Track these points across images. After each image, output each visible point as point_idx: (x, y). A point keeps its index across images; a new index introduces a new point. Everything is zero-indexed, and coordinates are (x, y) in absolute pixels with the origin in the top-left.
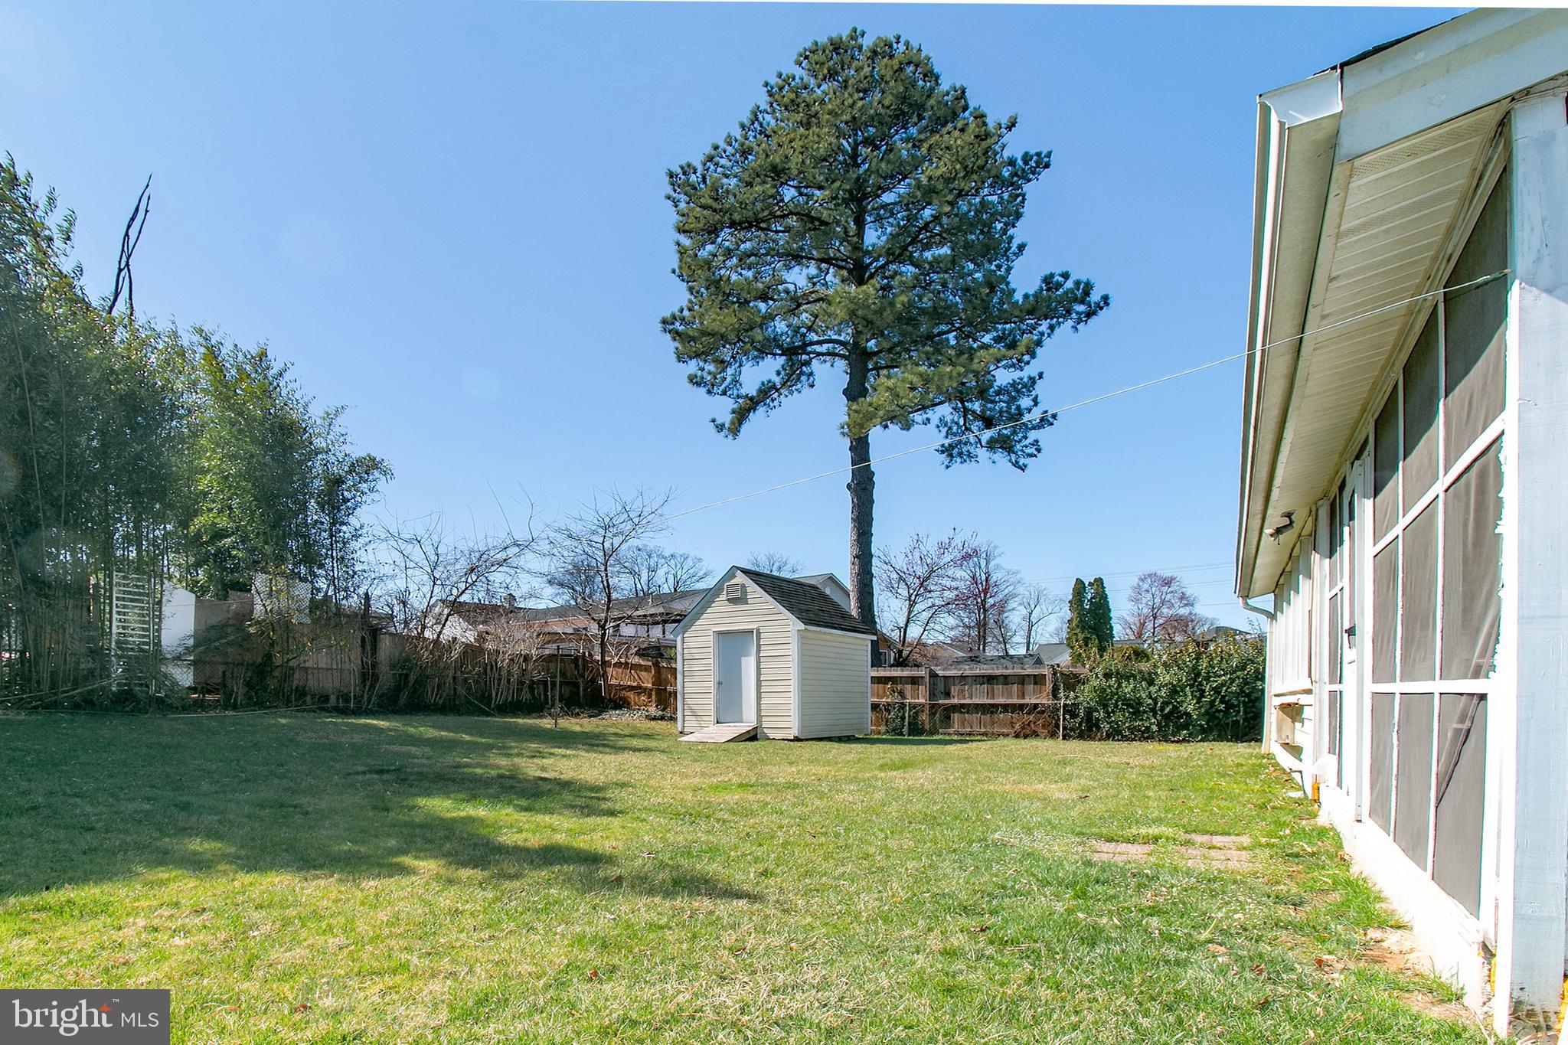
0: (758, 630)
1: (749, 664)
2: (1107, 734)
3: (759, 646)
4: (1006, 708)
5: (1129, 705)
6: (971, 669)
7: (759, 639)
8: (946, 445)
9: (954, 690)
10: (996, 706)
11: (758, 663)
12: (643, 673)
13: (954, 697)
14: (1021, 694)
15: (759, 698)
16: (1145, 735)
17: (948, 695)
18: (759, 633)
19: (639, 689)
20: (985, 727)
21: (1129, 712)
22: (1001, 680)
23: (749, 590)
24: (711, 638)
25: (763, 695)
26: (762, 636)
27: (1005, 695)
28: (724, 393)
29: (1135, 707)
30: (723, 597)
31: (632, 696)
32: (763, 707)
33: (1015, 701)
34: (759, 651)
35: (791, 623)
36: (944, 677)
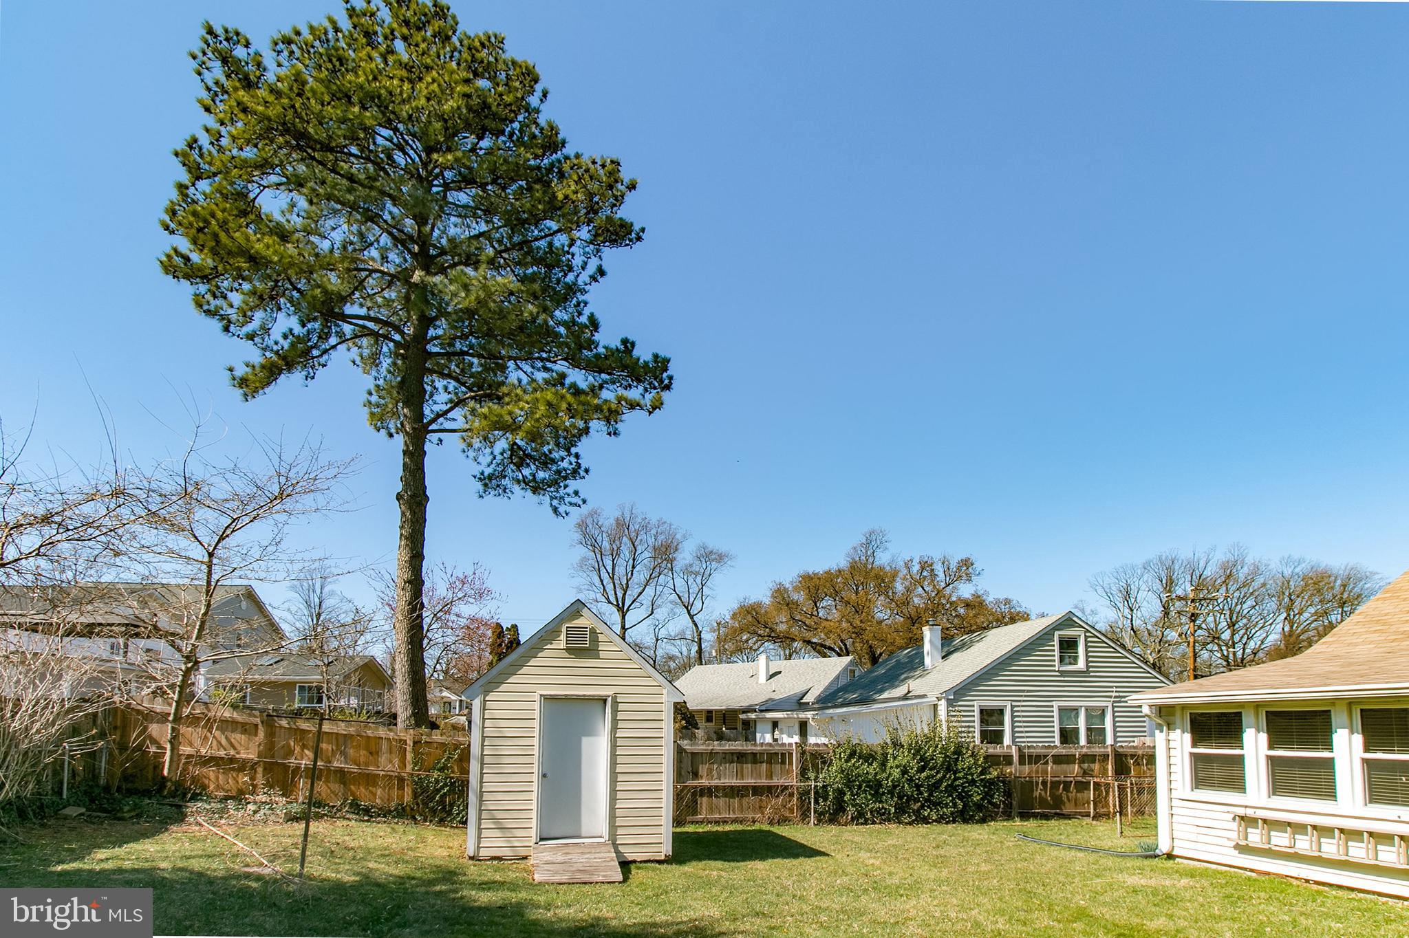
0: (614, 698)
1: (596, 750)
2: (852, 818)
3: (615, 721)
4: (757, 791)
5: (871, 787)
6: (720, 745)
7: (615, 711)
8: (486, 474)
9: (703, 770)
10: (746, 788)
11: (614, 746)
12: (238, 736)
13: (702, 777)
14: (769, 774)
15: (613, 799)
16: (883, 817)
17: (696, 775)
18: (615, 703)
19: (230, 764)
20: (734, 813)
21: (870, 794)
22: (750, 758)
23: (601, 638)
24: (537, 706)
25: (619, 795)
26: (621, 707)
27: (754, 775)
28: (250, 337)
29: (875, 787)
30: (561, 642)
31: (212, 775)
32: (618, 813)
33: (763, 782)
34: (614, 729)
35: (665, 692)
36: (693, 753)
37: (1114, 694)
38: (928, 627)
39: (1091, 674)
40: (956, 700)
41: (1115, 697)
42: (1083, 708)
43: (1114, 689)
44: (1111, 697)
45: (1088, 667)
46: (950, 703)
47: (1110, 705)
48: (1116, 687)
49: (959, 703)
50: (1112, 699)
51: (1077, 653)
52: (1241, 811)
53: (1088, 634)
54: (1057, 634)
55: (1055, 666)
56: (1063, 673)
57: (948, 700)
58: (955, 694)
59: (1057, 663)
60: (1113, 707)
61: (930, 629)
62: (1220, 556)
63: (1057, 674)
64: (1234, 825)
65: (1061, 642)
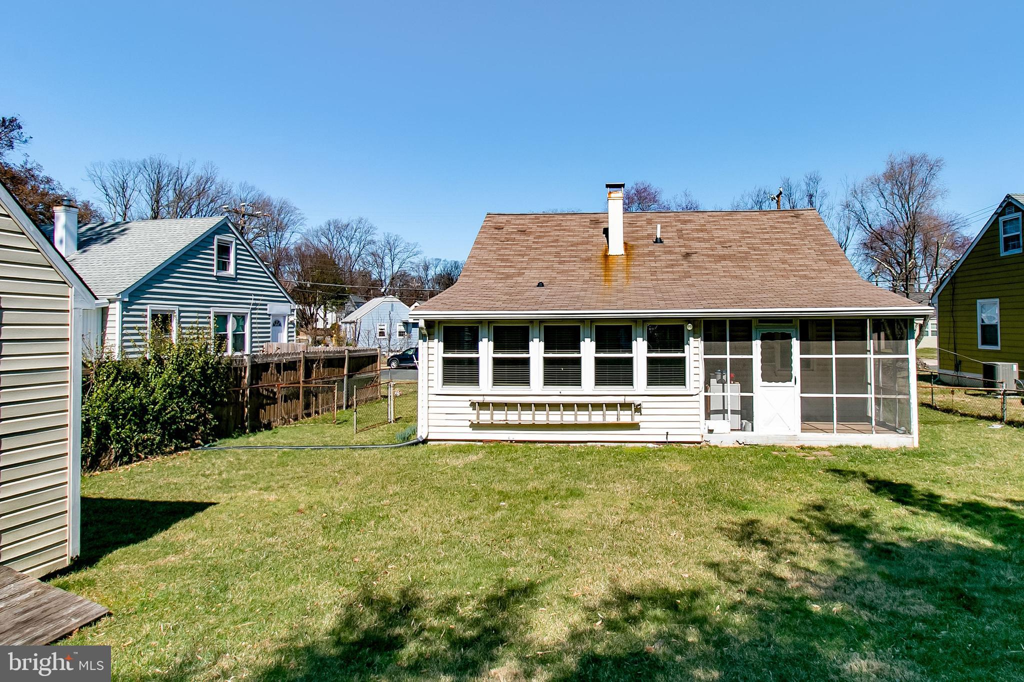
2: (116, 457)
5: (136, 414)
16: (148, 449)
37: (252, 302)
38: (62, 208)
39: (239, 281)
40: (131, 303)
41: (254, 304)
42: (231, 315)
43: (253, 297)
44: (249, 304)
45: (237, 274)
46: (125, 306)
47: (248, 311)
48: (255, 295)
49: (134, 307)
50: (251, 307)
51: (229, 259)
52: (480, 399)
53: (238, 242)
54: (217, 237)
55: (213, 270)
56: (220, 279)
57: (123, 303)
58: (130, 296)
59: (215, 268)
60: (252, 314)
61: (66, 211)
62: (198, 171)
63: (214, 279)
64: (470, 410)
65: (219, 246)
